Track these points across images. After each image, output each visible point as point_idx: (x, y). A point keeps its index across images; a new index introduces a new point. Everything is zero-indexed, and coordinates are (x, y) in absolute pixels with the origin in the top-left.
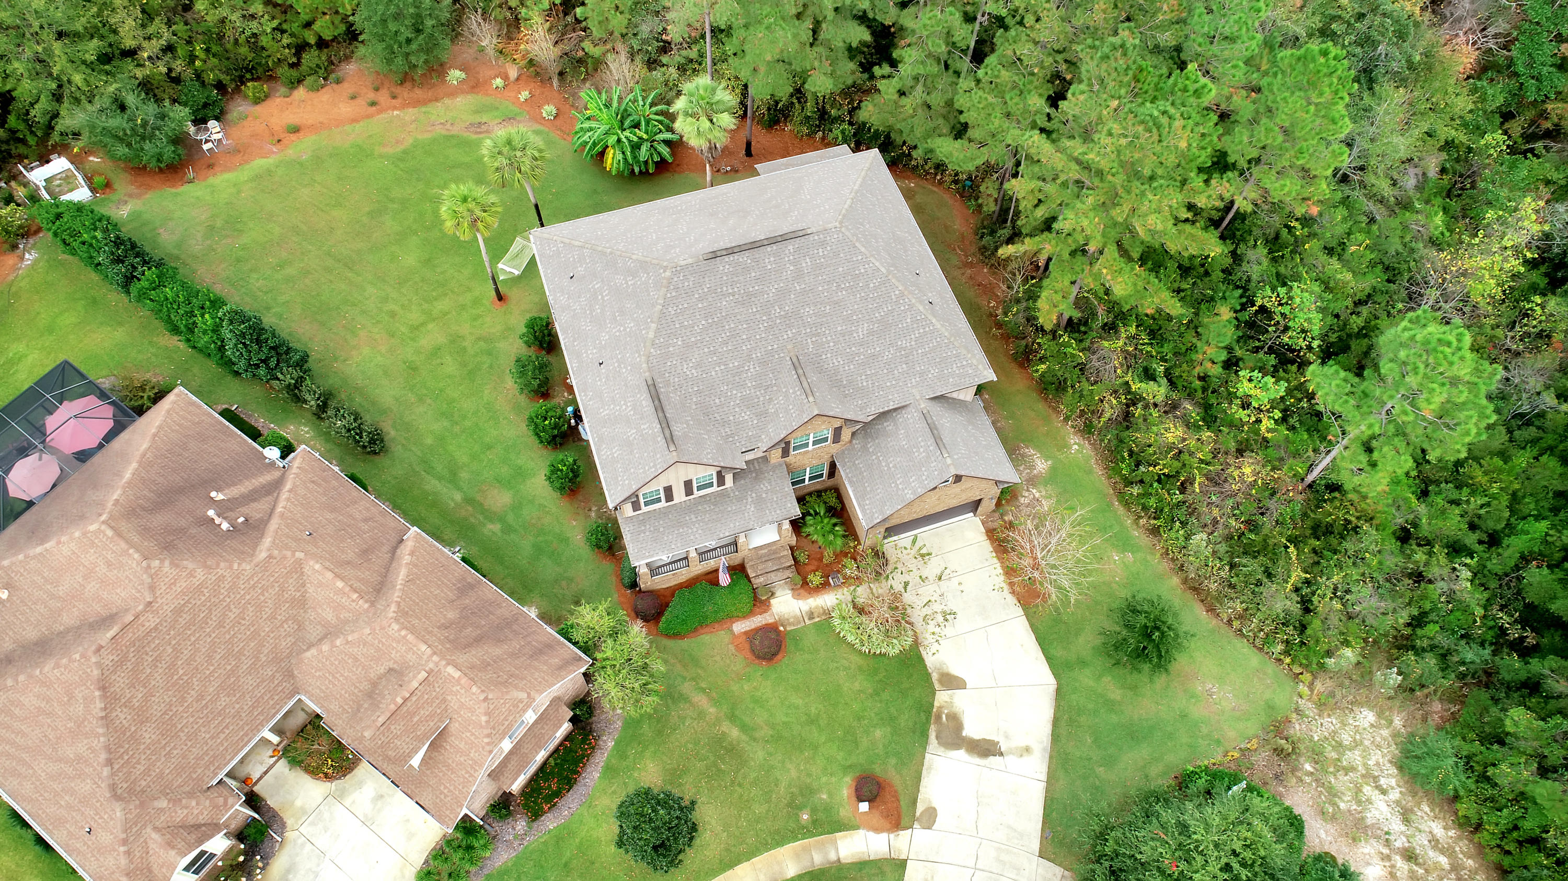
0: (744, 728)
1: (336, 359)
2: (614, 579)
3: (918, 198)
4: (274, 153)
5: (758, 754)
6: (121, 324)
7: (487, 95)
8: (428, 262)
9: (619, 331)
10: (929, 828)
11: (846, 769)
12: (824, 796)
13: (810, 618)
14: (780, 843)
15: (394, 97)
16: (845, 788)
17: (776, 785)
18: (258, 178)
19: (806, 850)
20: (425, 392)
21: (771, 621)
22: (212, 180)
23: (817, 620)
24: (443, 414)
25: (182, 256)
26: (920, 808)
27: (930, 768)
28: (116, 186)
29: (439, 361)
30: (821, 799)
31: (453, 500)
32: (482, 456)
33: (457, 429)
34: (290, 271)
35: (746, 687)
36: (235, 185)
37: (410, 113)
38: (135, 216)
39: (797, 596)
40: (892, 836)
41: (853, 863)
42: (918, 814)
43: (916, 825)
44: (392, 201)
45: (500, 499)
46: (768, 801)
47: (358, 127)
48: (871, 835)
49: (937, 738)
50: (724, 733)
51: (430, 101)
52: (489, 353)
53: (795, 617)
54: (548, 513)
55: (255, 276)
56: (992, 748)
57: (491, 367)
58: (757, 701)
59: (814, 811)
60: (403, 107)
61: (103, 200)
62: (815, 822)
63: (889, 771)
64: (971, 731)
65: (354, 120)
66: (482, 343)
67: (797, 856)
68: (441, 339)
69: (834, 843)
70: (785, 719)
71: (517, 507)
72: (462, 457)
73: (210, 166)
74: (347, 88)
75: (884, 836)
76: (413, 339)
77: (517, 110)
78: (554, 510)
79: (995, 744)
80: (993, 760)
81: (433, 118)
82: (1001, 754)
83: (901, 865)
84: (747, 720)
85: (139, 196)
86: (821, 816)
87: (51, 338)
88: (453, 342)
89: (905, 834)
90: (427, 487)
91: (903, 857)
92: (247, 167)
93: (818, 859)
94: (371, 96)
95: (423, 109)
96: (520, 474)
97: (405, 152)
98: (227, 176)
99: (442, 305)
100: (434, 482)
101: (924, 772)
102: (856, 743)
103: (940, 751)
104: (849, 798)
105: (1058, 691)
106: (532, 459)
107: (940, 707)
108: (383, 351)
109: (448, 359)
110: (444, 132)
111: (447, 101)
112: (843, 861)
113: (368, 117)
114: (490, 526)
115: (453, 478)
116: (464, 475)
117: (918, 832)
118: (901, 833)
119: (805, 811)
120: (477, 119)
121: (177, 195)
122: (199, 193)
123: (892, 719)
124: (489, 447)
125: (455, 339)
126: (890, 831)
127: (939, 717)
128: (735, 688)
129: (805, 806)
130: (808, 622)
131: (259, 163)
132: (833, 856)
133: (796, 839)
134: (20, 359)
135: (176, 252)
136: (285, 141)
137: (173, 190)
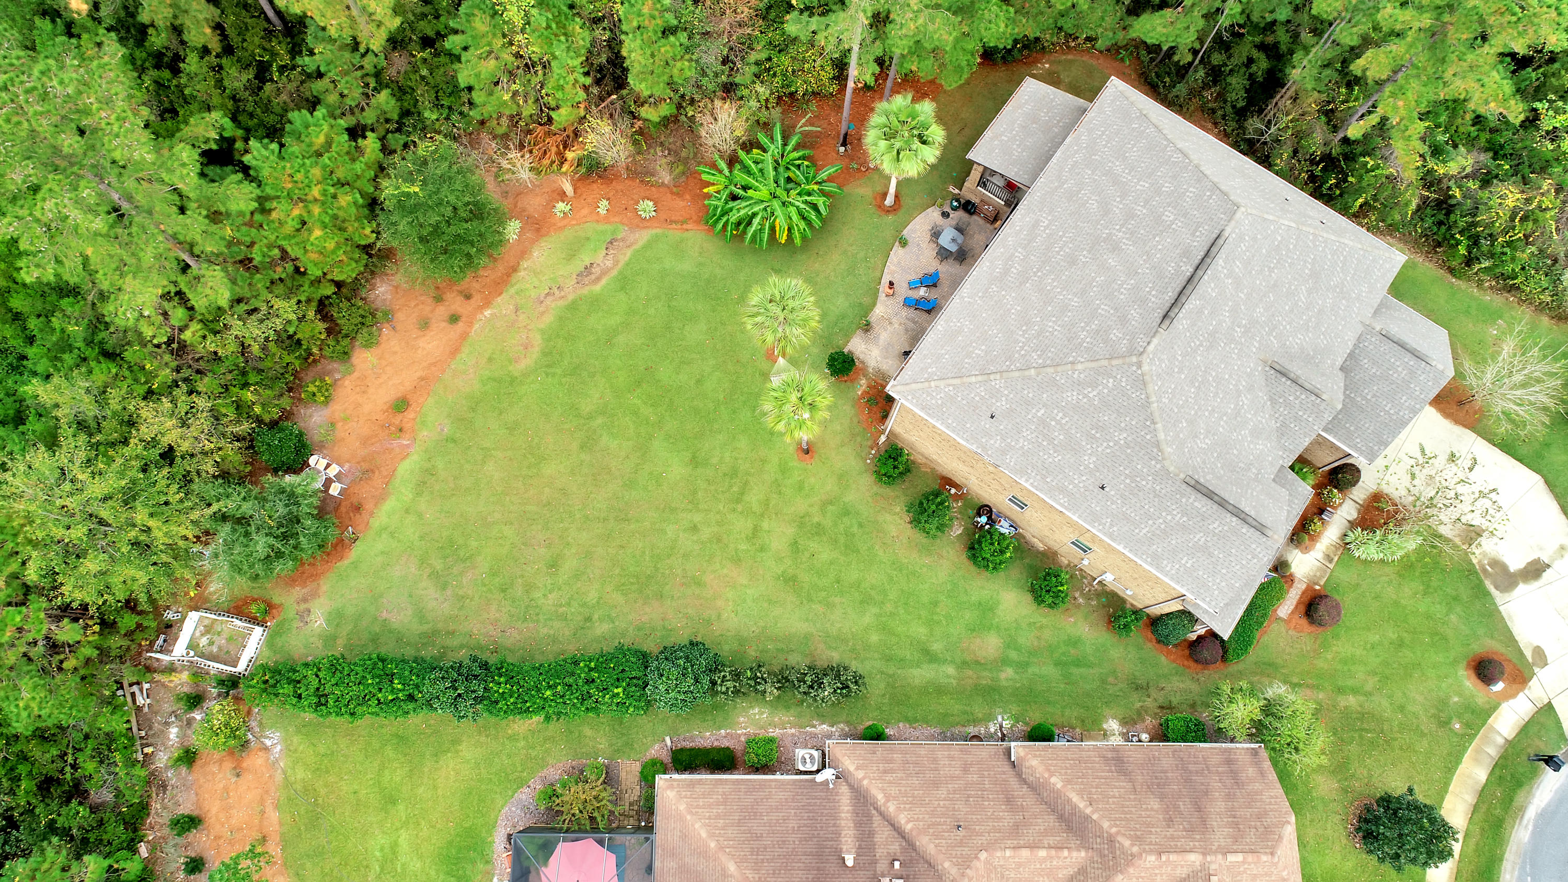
0: (1355, 691)
1: (709, 622)
2: (1149, 645)
3: (1065, 77)
4: (408, 446)
5: (1382, 705)
6: (456, 742)
7: (562, 228)
8: (695, 462)
9: (1108, 447)
10: (1546, 664)
11: (1455, 662)
12: (1456, 699)
13: (1331, 561)
14: (1458, 761)
15: (468, 297)
16: (1469, 683)
17: (1417, 718)
18: (421, 486)
19: (1479, 751)
20: (824, 594)
21: (1304, 587)
22: (375, 523)
23: (1336, 559)
24: (862, 602)
25: (440, 626)
26: (1528, 654)
27: (1510, 617)
28: (276, 600)
29: (807, 554)
30: (1455, 703)
31: (948, 676)
32: (935, 618)
33: (889, 607)
34: (570, 564)
35: (1329, 657)
36: (407, 511)
37: (503, 304)
38: (336, 617)
39: (1306, 550)
40: (1526, 691)
41: (1517, 735)
42: (1530, 660)
43: (1536, 670)
44: (590, 417)
45: (990, 645)
46: (1423, 735)
47: (464, 355)
48: (1512, 702)
49: (1497, 588)
50: (1346, 708)
51: (509, 275)
52: (846, 513)
53: (1319, 569)
54: (1041, 627)
55: (537, 595)
56: (1538, 566)
57: (861, 525)
58: (1344, 662)
59: (1459, 716)
60: (487, 303)
61: (281, 625)
62: (1467, 725)
63: (1486, 645)
64: (1515, 564)
65: (455, 352)
66: (830, 507)
67: (1476, 760)
68: (791, 531)
69: (1492, 728)
70: (1378, 660)
71: (1012, 643)
72: (919, 630)
73: (357, 508)
74: (405, 317)
75: (1521, 694)
76: (762, 549)
77: (608, 227)
78: (1044, 621)
79: (1537, 562)
80: (1547, 575)
81: (534, 294)
82: (1548, 566)
83: (1549, 707)
84: (1350, 683)
85: (315, 595)
86: (1468, 716)
87: (401, 807)
88: (801, 525)
89: (1533, 683)
90: (917, 681)
91: (1546, 701)
92: (396, 482)
93: (1493, 752)
94: (442, 311)
95: (512, 291)
96: (987, 609)
97: (545, 354)
98: (389, 505)
99: (754, 498)
100: (916, 672)
101: (1509, 623)
102: (1445, 638)
103: (1507, 597)
104: (1474, 686)
105: (1546, 482)
106: (982, 588)
107: (1479, 562)
108: (745, 582)
109: (813, 545)
110: (561, 303)
111: (524, 264)
112: (1510, 738)
113: (464, 336)
114: (1003, 676)
115: (930, 657)
116: (936, 647)
117: (1541, 674)
118: (1530, 684)
119: (1453, 721)
120: (578, 265)
121: (355, 565)
122: (379, 546)
123: (1456, 599)
124: (935, 604)
125: (801, 521)
126: (1522, 690)
127: (1485, 571)
128: (1321, 664)
129: (1451, 718)
130: (1332, 566)
131: (407, 468)
132: (1500, 741)
133: (1465, 749)
134: (394, 853)
135: (425, 627)
136: (407, 426)
137: (346, 562)
